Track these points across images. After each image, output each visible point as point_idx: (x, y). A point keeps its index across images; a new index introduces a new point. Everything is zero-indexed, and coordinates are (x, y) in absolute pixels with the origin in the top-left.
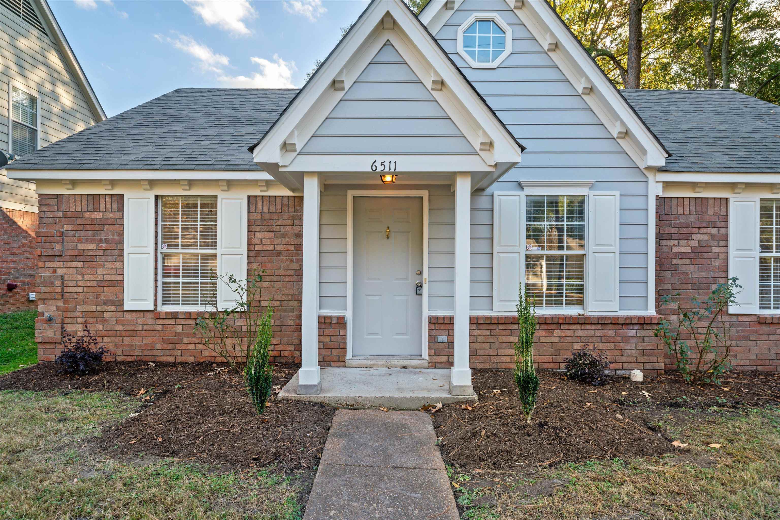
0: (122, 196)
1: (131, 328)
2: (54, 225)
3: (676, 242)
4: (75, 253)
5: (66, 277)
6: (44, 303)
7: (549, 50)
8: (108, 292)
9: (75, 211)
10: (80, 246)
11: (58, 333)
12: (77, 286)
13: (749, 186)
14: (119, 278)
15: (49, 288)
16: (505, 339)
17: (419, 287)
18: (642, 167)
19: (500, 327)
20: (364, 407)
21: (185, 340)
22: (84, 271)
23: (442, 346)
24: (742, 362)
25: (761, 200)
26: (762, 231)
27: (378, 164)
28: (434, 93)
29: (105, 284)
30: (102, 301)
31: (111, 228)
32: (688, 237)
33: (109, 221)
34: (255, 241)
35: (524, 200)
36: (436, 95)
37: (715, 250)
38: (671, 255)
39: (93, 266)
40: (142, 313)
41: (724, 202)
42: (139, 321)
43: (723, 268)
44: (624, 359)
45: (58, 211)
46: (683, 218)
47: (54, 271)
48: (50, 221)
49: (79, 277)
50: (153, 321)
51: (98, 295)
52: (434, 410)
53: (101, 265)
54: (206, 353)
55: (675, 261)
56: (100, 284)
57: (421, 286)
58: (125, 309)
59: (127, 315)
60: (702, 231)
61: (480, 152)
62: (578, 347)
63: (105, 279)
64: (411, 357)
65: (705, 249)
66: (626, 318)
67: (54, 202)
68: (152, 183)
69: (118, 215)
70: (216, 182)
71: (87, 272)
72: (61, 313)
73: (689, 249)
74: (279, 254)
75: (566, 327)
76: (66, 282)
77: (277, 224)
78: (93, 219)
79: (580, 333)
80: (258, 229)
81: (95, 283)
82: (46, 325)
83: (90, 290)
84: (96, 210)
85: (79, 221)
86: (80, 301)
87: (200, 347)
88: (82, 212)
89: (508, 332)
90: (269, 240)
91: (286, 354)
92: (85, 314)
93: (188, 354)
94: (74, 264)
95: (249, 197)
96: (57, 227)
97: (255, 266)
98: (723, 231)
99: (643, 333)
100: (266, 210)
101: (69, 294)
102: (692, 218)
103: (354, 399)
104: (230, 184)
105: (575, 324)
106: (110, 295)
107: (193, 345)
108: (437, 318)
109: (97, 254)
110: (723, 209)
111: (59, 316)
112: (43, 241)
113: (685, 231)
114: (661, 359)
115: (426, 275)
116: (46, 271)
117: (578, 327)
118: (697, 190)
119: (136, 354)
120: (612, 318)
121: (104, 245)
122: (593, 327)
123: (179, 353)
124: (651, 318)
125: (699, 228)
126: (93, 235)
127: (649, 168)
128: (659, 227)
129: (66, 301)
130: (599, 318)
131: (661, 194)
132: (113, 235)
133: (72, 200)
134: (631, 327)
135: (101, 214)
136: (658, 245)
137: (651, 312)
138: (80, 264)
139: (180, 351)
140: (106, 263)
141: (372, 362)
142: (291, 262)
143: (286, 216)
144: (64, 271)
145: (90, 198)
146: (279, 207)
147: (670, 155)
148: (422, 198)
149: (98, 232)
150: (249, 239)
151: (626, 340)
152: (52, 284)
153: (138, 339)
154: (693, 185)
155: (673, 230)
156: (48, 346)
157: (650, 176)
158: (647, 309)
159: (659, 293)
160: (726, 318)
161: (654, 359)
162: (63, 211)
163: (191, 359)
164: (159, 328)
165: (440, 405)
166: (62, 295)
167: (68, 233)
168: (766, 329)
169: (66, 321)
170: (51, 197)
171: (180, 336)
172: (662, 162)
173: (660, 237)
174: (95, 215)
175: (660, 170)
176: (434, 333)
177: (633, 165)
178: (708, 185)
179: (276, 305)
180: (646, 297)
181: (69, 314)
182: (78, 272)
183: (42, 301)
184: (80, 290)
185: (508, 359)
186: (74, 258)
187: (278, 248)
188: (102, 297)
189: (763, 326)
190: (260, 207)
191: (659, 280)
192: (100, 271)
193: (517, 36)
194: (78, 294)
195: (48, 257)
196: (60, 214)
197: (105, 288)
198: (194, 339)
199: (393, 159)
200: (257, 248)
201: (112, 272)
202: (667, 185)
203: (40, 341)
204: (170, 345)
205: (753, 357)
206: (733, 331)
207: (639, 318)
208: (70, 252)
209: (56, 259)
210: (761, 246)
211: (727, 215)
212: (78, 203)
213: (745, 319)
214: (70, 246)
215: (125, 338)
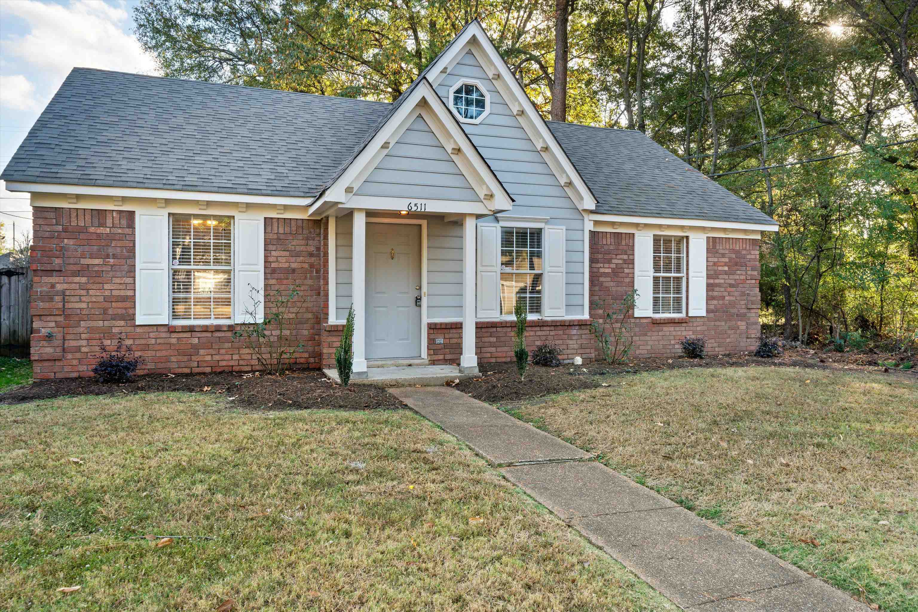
0: (132, 213)
1: (143, 342)
2: (52, 240)
3: (602, 265)
4: (78, 267)
5: (67, 293)
6: (41, 320)
7: (517, 115)
8: (116, 308)
9: (77, 225)
10: (83, 261)
11: (59, 350)
12: (81, 301)
13: (646, 225)
14: (130, 293)
15: (47, 304)
16: (486, 340)
17: (418, 300)
18: (580, 209)
19: (483, 330)
20: (403, 385)
21: (202, 352)
22: (89, 286)
23: (439, 347)
24: (643, 352)
25: (654, 235)
26: (655, 257)
27: (412, 205)
28: (452, 156)
29: (113, 300)
30: (110, 316)
31: (119, 244)
32: (609, 261)
33: (117, 237)
34: (271, 259)
35: (499, 230)
36: (454, 157)
37: (626, 271)
38: (598, 274)
39: (100, 281)
40: (155, 328)
41: (631, 236)
42: (151, 335)
43: (631, 284)
44: (569, 351)
45: (57, 224)
46: (606, 247)
47: (53, 286)
48: (47, 234)
49: (83, 292)
50: (168, 335)
51: (105, 310)
52: (454, 385)
53: (108, 280)
54: (224, 363)
55: (601, 279)
56: (107, 299)
57: (420, 299)
58: (137, 324)
59: (138, 330)
60: (618, 257)
61: (483, 200)
62: (538, 343)
63: (113, 294)
64: (413, 358)
65: (619, 270)
66: (570, 321)
67: (52, 215)
68: (168, 202)
69: (128, 231)
70: (236, 205)
71: (93, 287)
72: (61, 329)
73: (609, 270)
74: (294, 271)
75: (530, 329)
76: (67, 297)
77: (292, 244)
78: (99, 235)
79: (539, 333)
80: (274, 248)
81: (101, 299)
82: (44, 342)
83: (96, 306)
84: (102, 225)
85: (82, 236)
86: (84, 316)
87: (217, 358)
88: (85, 227)
89: (489, 334)
90: (284, 258)
91: (302, 360)
92: (91, 330)
93: (205, 365)
94: (77, 279)
95: (265, 218)
96: (56, 241)
97: (273, 282)
98: (631, 257)
99: (581, 332)
100: (281, 231)
101: (71, 310)
102: (612, 247)
103: (396, 380)
104: (249, 206)
105: (536, 326)
106: (120, 310)
107: (210, 357)
108: (436, 324)
109: (104, 269)
110: (631, 241)
111: (59, 332)
112: (39, 255)
113: (607, 257)
114: (592, 351)
115: (425, 289)
116: (42, 287)
117: (538, 329)
118: (615, 227)
119: (149, 367)
120: (561, 321)
121: (112, 261)
122: (548, 328)
123: (195, 364)
124: (586, 320)
125: (616, 255)
126: (99, 250)
127: (585, 210)
128: (591, 253)
129: (67, 317)
130: (553, 321)
131: (592, 230)
132: (122, 251)
133: (74, 215)
134: (573, 327)
135: (108, 230)
136: (591, 267)
137: (586, 316)
138: (84, 280)
139: (196, 363)
140: (114, 279)
141: (383, 362)
142: (306, 278)
143: (300, 237)
144: (65, 286)
145: (94, 212)
146: (294, 229)
147: (598, 202)
148: (420, 225)
149: (105, 248)
150: (266, 257)
151: (570, 337)
152: (51, 299)
153: (150, 353)
154: (613, 224)
155: (600, 256)
156: (46, 364)
157: (585, 215)
158: (583, 315)
159: (591, 303)
160: (633, 320)
161: (588, 351)
162: (63, 225)
163: (208, 370)
164: (174, 341)
165: (457, 381)
166: (64, 311)
167: (69, 248)
168: (656, 328)
169: (68, 337)
170: (49, 210)
171: (196, 348)
172: (593, 207)
173: (592, 261)
174: (101, 230)
175: (592, 212)
176: (432, 337)
177: (574, 207)
178: (622, 224)
179: (291, 317)
180: (583, 305)
181: (71, 330)
182: (82, 287)
183: (38, 317)
184: (84, 305)
185: (489, 355)
186: (76, 274)
187: (294, 266)
188: (110, 312)
189: (655, 325)
190: (275, 228)
191: (592, 294)
192: (106, 286)
193: (493, 101)
194: (81, 309)
195: (45, 272)
196: (60, 228)
197: (113, 304)
198: (210, 350)
199: (423, 202)
200: (273, 265)
201: (121, 287)
202: (596, 223)
203: (37, 358)
204: (186, 357)
205: (649, 347)
206: (637, 329)
207: (579, 321)
208: (71, 267)
209: (54, 273)
210: (654, 268)
211: (633, 246)
212: (81, 217)
213: (645, 321)
214: (72, 261)
215: (136, 352)
